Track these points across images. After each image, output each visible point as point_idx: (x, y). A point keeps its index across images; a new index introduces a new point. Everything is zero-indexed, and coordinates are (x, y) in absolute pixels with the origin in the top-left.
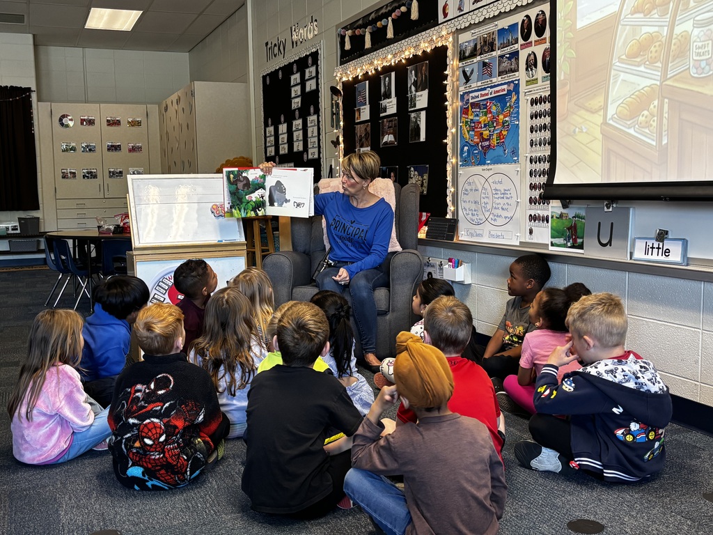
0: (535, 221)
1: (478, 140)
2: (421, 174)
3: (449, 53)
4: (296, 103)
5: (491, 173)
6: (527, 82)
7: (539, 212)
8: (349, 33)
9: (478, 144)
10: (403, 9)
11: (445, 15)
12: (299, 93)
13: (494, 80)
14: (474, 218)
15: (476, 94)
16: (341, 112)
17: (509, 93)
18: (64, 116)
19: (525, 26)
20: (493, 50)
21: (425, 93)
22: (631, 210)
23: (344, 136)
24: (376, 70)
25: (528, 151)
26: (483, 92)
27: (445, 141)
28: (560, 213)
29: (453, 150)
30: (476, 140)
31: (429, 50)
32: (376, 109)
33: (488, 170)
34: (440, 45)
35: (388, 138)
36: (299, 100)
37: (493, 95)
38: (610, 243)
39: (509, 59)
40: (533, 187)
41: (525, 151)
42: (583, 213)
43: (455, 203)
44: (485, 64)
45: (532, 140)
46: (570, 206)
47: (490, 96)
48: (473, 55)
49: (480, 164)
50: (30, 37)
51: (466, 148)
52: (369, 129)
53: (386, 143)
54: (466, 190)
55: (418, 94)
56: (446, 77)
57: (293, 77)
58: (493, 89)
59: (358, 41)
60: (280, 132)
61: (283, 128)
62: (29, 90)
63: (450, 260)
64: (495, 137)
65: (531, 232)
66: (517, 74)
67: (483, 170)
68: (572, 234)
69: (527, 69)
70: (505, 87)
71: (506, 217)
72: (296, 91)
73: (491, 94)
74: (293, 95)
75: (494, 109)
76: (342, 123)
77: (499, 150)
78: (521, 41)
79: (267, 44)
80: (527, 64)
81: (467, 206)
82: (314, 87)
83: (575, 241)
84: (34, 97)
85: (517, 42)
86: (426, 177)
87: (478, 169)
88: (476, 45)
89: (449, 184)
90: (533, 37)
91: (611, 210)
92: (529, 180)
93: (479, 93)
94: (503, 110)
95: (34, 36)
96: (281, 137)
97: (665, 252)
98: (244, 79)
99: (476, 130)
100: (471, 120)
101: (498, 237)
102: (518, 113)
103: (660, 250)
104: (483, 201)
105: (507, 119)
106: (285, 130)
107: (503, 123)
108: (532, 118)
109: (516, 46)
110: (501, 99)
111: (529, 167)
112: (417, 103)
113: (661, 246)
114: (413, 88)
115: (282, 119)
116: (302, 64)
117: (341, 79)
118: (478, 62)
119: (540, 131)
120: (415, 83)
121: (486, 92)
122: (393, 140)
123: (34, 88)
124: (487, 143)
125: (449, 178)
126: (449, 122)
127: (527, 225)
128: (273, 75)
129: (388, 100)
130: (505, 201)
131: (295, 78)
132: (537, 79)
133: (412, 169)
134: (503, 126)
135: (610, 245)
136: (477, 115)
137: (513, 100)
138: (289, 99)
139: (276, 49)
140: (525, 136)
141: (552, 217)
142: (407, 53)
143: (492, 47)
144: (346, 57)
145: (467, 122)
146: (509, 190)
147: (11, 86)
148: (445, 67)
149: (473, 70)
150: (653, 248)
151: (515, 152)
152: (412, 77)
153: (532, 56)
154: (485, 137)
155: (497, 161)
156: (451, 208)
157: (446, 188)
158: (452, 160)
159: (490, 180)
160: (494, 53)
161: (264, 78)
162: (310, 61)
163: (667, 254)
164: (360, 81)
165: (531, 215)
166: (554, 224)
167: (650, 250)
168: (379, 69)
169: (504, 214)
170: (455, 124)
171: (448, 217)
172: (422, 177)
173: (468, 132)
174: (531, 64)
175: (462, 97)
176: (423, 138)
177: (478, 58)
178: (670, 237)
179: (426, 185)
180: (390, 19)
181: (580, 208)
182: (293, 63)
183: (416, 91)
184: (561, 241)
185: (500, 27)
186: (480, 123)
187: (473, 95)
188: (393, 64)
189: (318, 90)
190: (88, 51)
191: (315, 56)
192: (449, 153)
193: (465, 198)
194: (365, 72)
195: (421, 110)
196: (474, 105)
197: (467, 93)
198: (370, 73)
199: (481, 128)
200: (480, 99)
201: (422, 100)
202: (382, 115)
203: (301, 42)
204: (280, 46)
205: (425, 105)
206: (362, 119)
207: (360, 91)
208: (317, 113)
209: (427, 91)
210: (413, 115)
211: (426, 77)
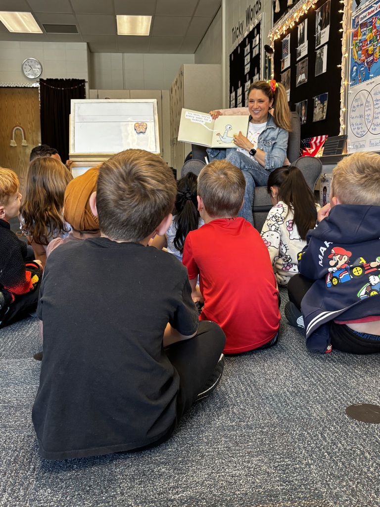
1: (364, 58)
2: (322, 103)
4: (247, 69)
5: (374, 85)
9: (364, 61)
12: (249, 60)
14: (359, 131)
15: (364, 14)
16: (272, 66)
21: (327, 30)
24: (295, 22)
26: (370, 11)
27: (339, 66)
29: (346, 74)
30: (363, 57)
32: (294, 54)
33: (371, 83)
36: (249, 65)
43: (346, 122)
47: (375, 12)
49: (365, 80)
50: (85, 44)
51: (355, 68)
52: (289, 74)
53: (300, 82)
54: (354, 107)
55: (323, 31)
56: (342, 6)
57: (246, 49)
58: (378, 4)
60: (238, 95)
61: (240, 91)
62: (83, 81)
64: (378, 50)
67: (367, 84)
72: (247, 59)
73: (377, 9)
74: (246, 63)
75: (378, 24)
76: (273, 75)
79: (233, 30)
81: (354, 121)
82: (257, 52)
84: (87, 86)
86: (326, 104)
87: (363, 85)
89: (342, 105)
93: (367, 12)
95: (88, 44)
96: (238, 98)
98: (220, 62)
99: (363, 48)
100: (360, 40)
101: (377, 145)
104: (366, 113)
106: (241, 93)
112: (322, 40)
114: (319, 28)
115: (239, 85)
116: (251, 36)
117: (273, 39)
120: (320, 24)
121: (372, 9)
122: (305, 78)
123: (87, 80)
124: (371, 58)
125: (342, 100)
126: (344, 49)
128: (235, 52)
129: (302, 45)
131: (248, 47)
133: (317, 99)
136: (365, 34)
138: (243, 66)
139: (238, 31)
144: (277, 18)
145: (356, 43)
147: (73, 79)
152: (319, 19)
154: (370, 52)
155: (379, 73)
156: (342, 126)
157: (340, 109)
158: (344, 83)
159: (372, 93)
161: (231, 56)
162: (256, 32)
164: (285, 36)
168: (297, 20)
170: (348, 48)
171: (340, 134)
172: (323, 104)
173: (357, 52)
175: (354, 21)
176: (324, 70)
179: (325, 110)
182: (246, 37)
183: (321, 29)
186: (366, 40)
187: (362, 16)
188: (306, 12)
189: (259, 54)
190: (126, 55)
191: (258, 27)
192: (342, 77)
193: (353, 114)
194: (288, 28)
195: (323, 45)
196: (363, 25)
197: (358, 17)
198: (291, 27)
199: (367, 45)
200: (368, 17)
201: (324, 35)
202: (298, 59)
203: (251, 20)
204: (240, 28)
205: (327, 40)
206: (285, 68)
207: (285, 45)
208: (259, 72)
209: (328, 27)
210: (318, 52)
211: (328, 13)
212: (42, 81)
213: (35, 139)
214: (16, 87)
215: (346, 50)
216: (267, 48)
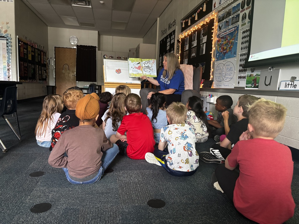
0: (240, 79)
1: (222, 51)
2: (203, 66)
3: (215, 21)
4: (168, 48)
5: (226, 62)
6: (242, 25)
7: (242, 75)
8: (184, 21)
9: (222, 52)
10: (201, 8)
11: (215, 7)
12: (169, 45)
13: (230, 27)
14: (219, 79)
15: (223, 34)
16: (180, 48)
17: (235, 30)
18: (105, 55)
19: (243, 3)
20: (230, 16)
21: (206, 37)
22: (280, 70)
23: (180, 56)
24: (191, 32)
25: (240, 52)
27: (211, 52)
28: (250, 74)
29: (214, 56)
31: (208, 21)
32: (190, 45)
33: (225, 61)
34: (212, 18)
35: (194, 54)
36: (169, 47)
37: (229, 33)
38: (270, 84)
39: (236, 18)
40: (240, 65)
41: (239, 52)
42: (259, 73)
43: (213, 74)
44: (227, 22)
45: (242, 47)
46: (254, 71)
47: (228, 33)
48: (223, 19)
49: (222, 59)
50: (97, 31)
51: (218, 54)
52: (188, 53)
53: (193, 56)
54: (217, 70)
55: (204, 37)
56: (213, 29)
57: (168, 40)
58: (229, 31)
59: (186, 23)
63: (209, 95)
64: (228, 48)
65: (239, 83)
66: (238, 23)
67: (223, 61)
68: (254, 82)
69: (242, 20)
70: (233, 29)
71: (230, 78)
72: (168, 44)
73: (228, 32)
74: (167, 46)
75: (229, 38)
76: (180, 52)
77: (229, 53)
78: (241, 10)
79: (162, 31)
80: (242, 18)
81: (217, 75)
82: (173, 42)
83: (255, 85)
84: (97, 49)
85: (239, 10)
86: (204, 66)
87: (221, 61)
88: (224, 15)
89: (212, 68)
90: (246, 7)
91: (271, 71)
92: (239, 63)
93: (224, 33)
94: (232, 38)
95: (98, 31)
97: (294, 86)
98: (155, 43)
99: (222, 47)
100: (221, 43)
101: (227, 86)
102: (237, 38)
103: (292, 86)
104: (222, 73)
105: (233, 41)
107: (232, 43)
108: (242, 39)
109: (239, 12)
110: (231, 34)
111: (240, 58)
113: (293, 84)
114: (202, 36)
116: (170, 35)
117: (181, 37)
118: (224, 22)
119: (245, 43)
120: (203, 34)
121: (226, 32)
123: (97, 47)
124: (225, 51)
125: (212, 66)
126: (213, 46)
127: (238, 80)
128: (163, 40)
129: (194, 42)
130: (230, 72)
131: (169, 39)
132: (246, 23)
133: (200, 64)
134: (232, 44)
135: (270, 85)
136: (223, 41)
137: (236, 33)
138: (166, 47)
139: (164, 32)
140: (239, 46)
141: (247, 76)
142: (201, 24)
143: (230, 15)
144: (183, 30)
145: (219, 45)
146: (232, 68)
147: (91, 46)
148: (213, 26)
149: (222, 25)
150: (289, 85)
151: (235, 53)
152: (202, 32)
153: (245, 15)
154: (225, 49)
155: (229, 57)
156: (212, 77)
157: (210, 69)
158: (213, 59)
159: (225, 65)
160: (230, 17)
161: (160, 41)
162: (173, 34)
163: (295, 87)
164: (186, 37)
165: (239, 76)
166: (248, 79)
167: (287, 86)
168: (192, 31)
169: (230, 77)
170: (215, 46)
171: (210, 80)
172: (203, 67)
173: (219, 48)
174: (244, 18)
175: (218, 35)
176: (204, 53)
177: (225, 20)
178: (297, 79)
179: (204, 69)
180: (197, 13)
181: (258, 72)
182: (168, 35)
183: (203, 37)
184: (250, 85)
185: (233, 6)
186: (223, 44)
187: (222, 34)
188: (197, 29)
189: (174, 43)
190: (114, 37)
191: (174, 31)
192: (212, 57)
193: (216, 72)
194: (188, 34)
195: (204, 43)
196: (222, 38)
197: (220, 34)
198: (189, 34)
199: (224, 46)
200: (224, 35)
201: (205, 39)
202: (192, 47)
203: (171, 28)
204: (165, 31)
205: (206, 41)
206: (186, 50)
207: (186, 41)
208: (174, 50)
209: (206, 36)
210: (201, 45)
211: (207, 31)
212: (77, 46)
213: (73, 71)
214: (66, 48)
215: (214, 47)
216: (178, 41)
